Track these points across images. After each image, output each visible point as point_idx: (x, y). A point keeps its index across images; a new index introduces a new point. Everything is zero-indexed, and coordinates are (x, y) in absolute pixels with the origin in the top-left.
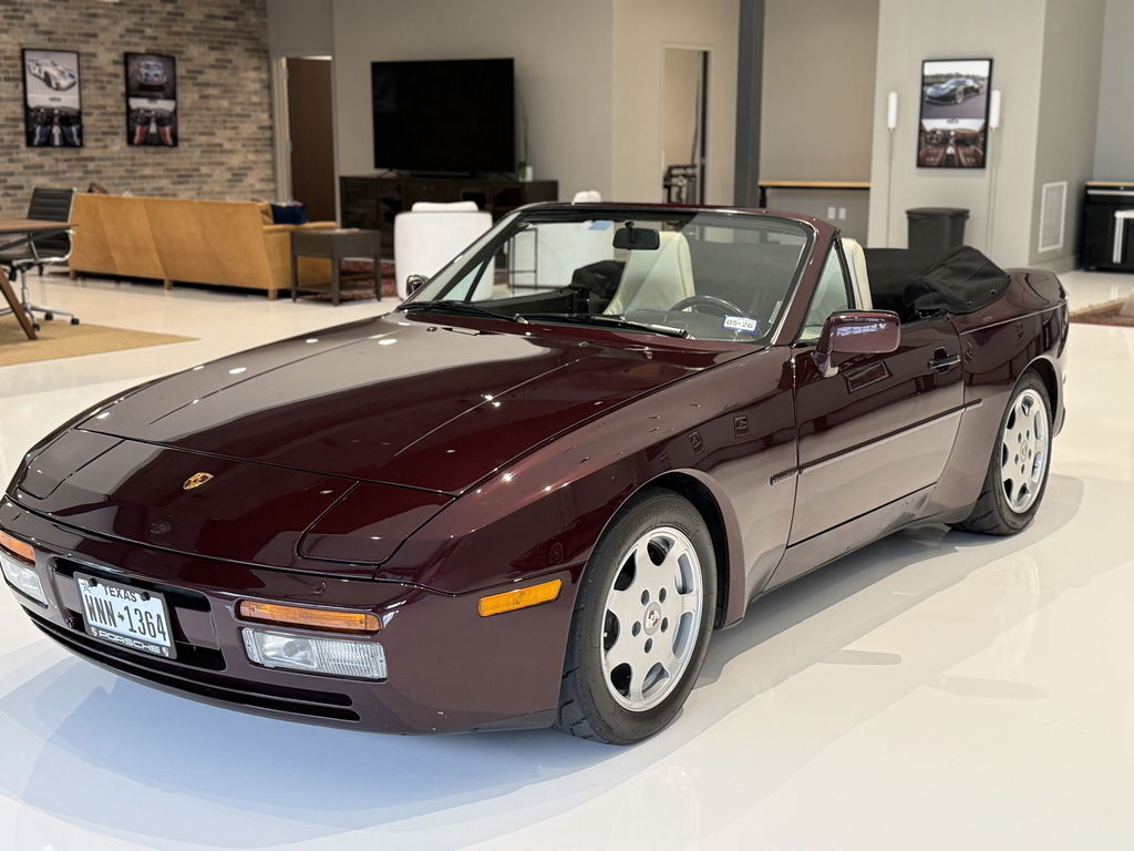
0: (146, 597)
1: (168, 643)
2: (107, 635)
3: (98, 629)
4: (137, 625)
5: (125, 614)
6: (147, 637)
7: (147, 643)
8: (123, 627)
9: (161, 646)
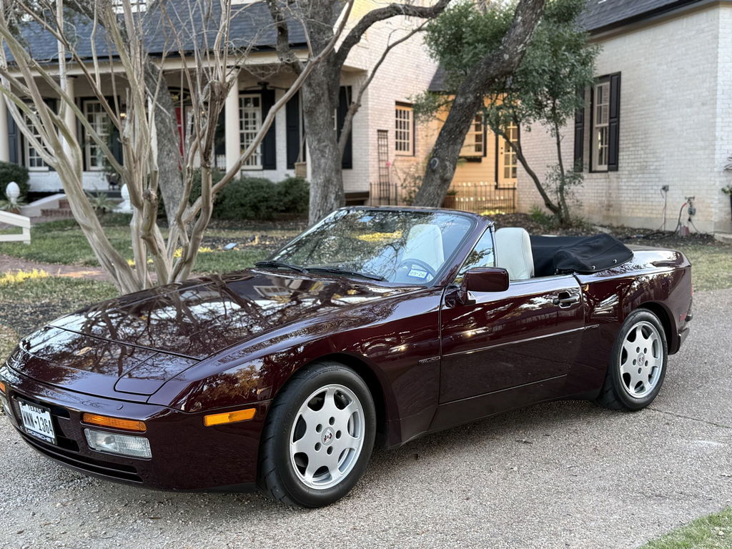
0: (43, 411)
1: (53, 437)
2: (31, 432)
3: (28, 429)
4: (42, 426)
5: (37, 420)
6: (46, 434)
7: (46, 437)
8: (36, 428)
9: (51, 438)
